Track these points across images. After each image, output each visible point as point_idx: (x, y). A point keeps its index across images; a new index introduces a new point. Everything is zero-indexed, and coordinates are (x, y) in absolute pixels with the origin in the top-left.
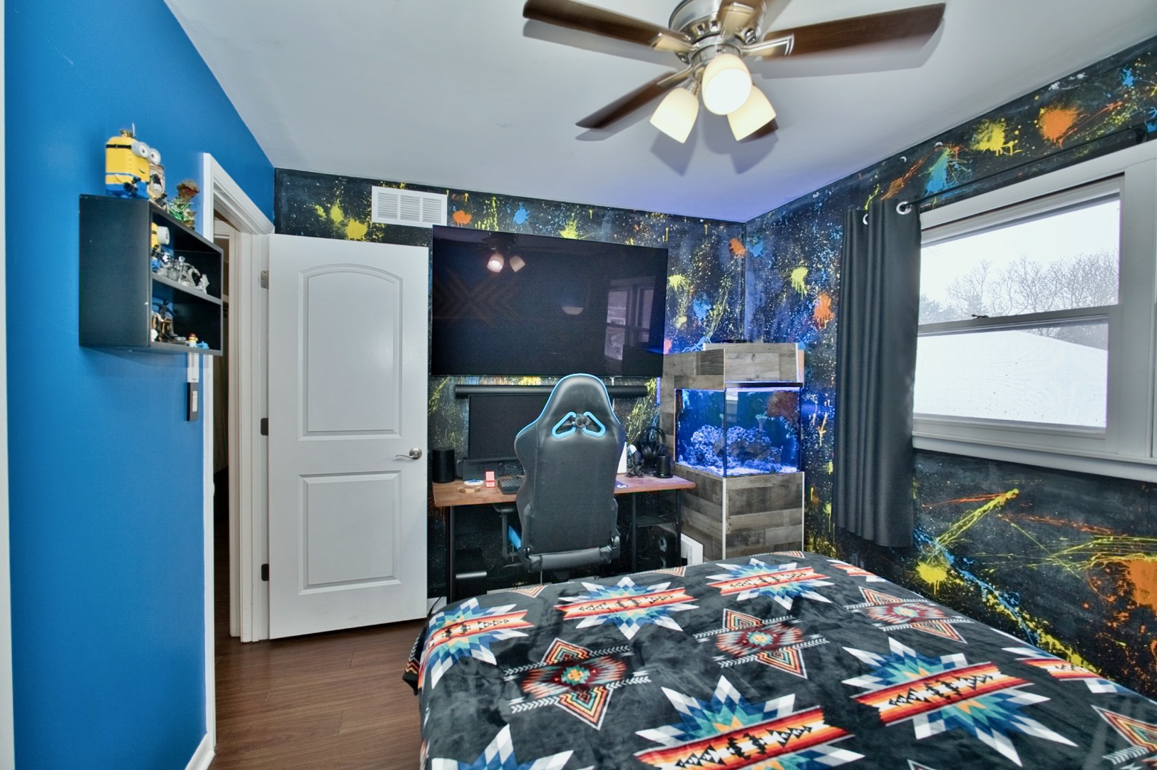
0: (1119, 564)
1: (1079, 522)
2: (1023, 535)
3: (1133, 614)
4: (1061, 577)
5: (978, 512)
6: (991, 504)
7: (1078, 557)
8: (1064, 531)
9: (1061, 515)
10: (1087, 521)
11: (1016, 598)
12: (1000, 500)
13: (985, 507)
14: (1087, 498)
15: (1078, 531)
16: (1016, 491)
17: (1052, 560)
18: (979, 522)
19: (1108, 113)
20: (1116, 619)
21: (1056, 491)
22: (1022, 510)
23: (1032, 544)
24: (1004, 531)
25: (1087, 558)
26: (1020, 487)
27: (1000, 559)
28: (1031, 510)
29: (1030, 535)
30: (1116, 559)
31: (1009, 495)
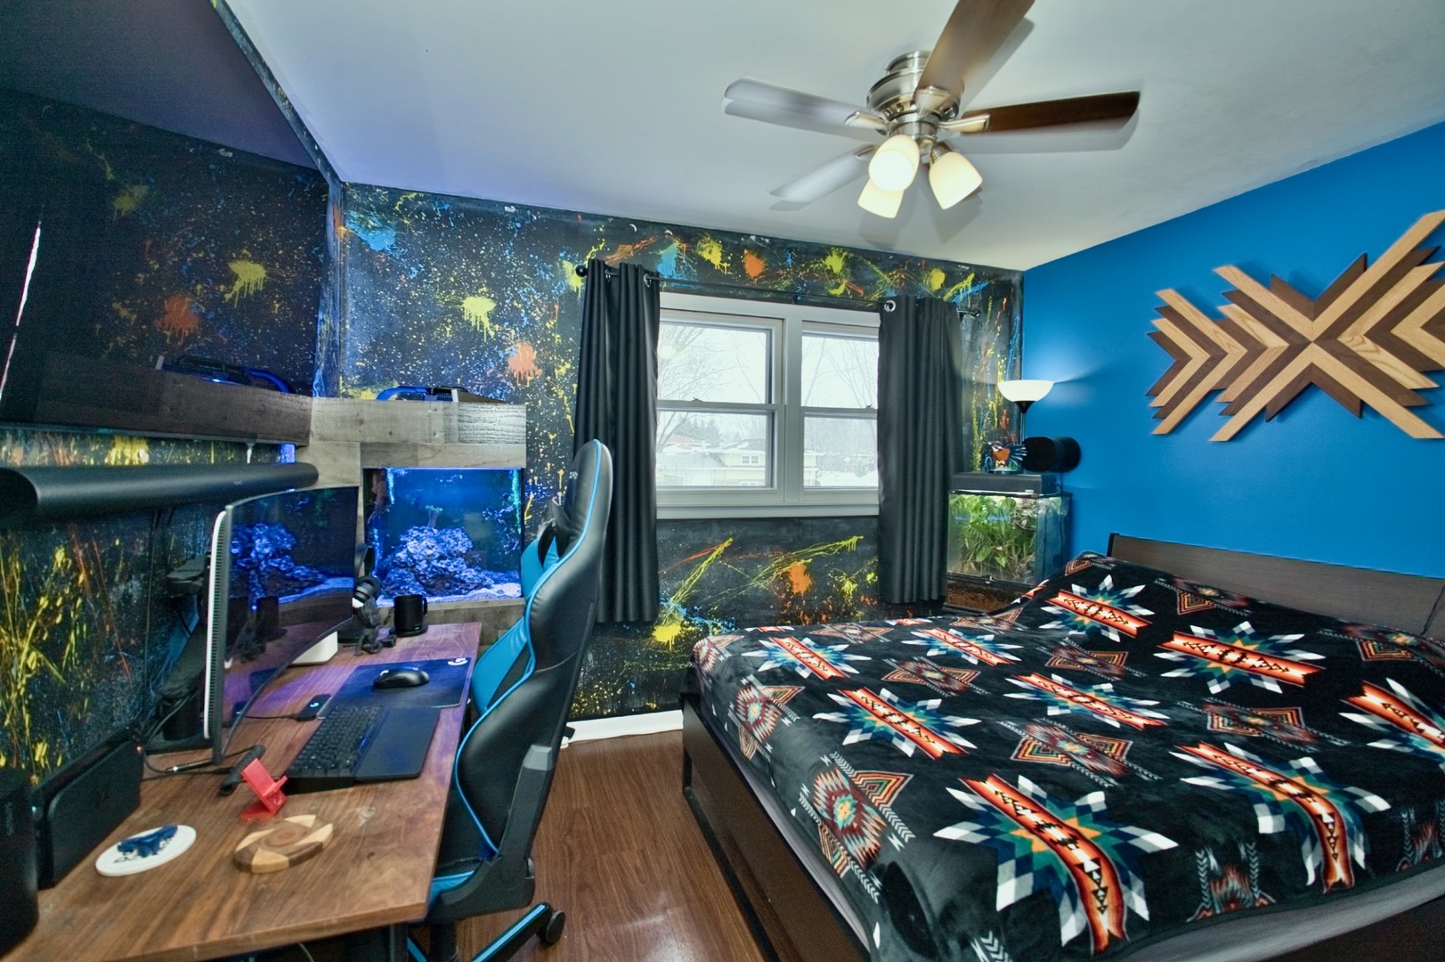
0: (787, 572)
1: (768, 553)
2: (736, 572)
3: (793, 601)
4: (758, 594)
5: (704, 565)
6: (714, 555)
7: (768, 576)
8: (758, 561)
9: (758, 550)
10: (771, 550)
11: (732, 622)
12: (720, 549)
13: (710, 559)
14: (771, 534)
15: (767, 558)
16: (731, 540)
17: (754, 583)
18: (705, 572)
19: (779, 276)
20: (785, 608)
21: (754, 533)
22: (735, 553)
23: (742, 576)
24: (723, 574)
25: (771, 575)
26: (733, 536)
27: (721, 596)
28: (740, 552)
29: (740, 570)
30: (785, 570)
31: (726, 544)
